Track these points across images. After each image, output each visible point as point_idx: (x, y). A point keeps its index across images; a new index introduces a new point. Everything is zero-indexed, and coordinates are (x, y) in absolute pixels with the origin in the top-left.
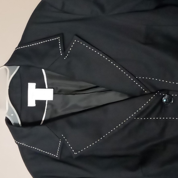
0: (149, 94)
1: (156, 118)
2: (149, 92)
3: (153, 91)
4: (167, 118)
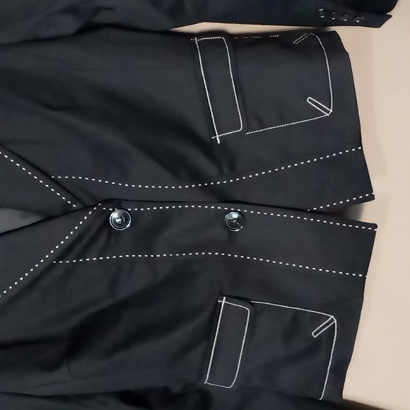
0: (81, 209)
1: (98, 259)
2: (81, 206)
3: (89, 202)
4: (121, 256)
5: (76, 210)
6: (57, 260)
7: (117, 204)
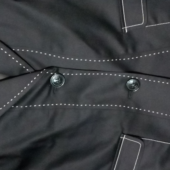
0: (32, 72)
1: (42, 105)
2: (32, 70)
4: (57, 104)
5: (29, 73)
6: (15, 105)
7: (56, 70)
